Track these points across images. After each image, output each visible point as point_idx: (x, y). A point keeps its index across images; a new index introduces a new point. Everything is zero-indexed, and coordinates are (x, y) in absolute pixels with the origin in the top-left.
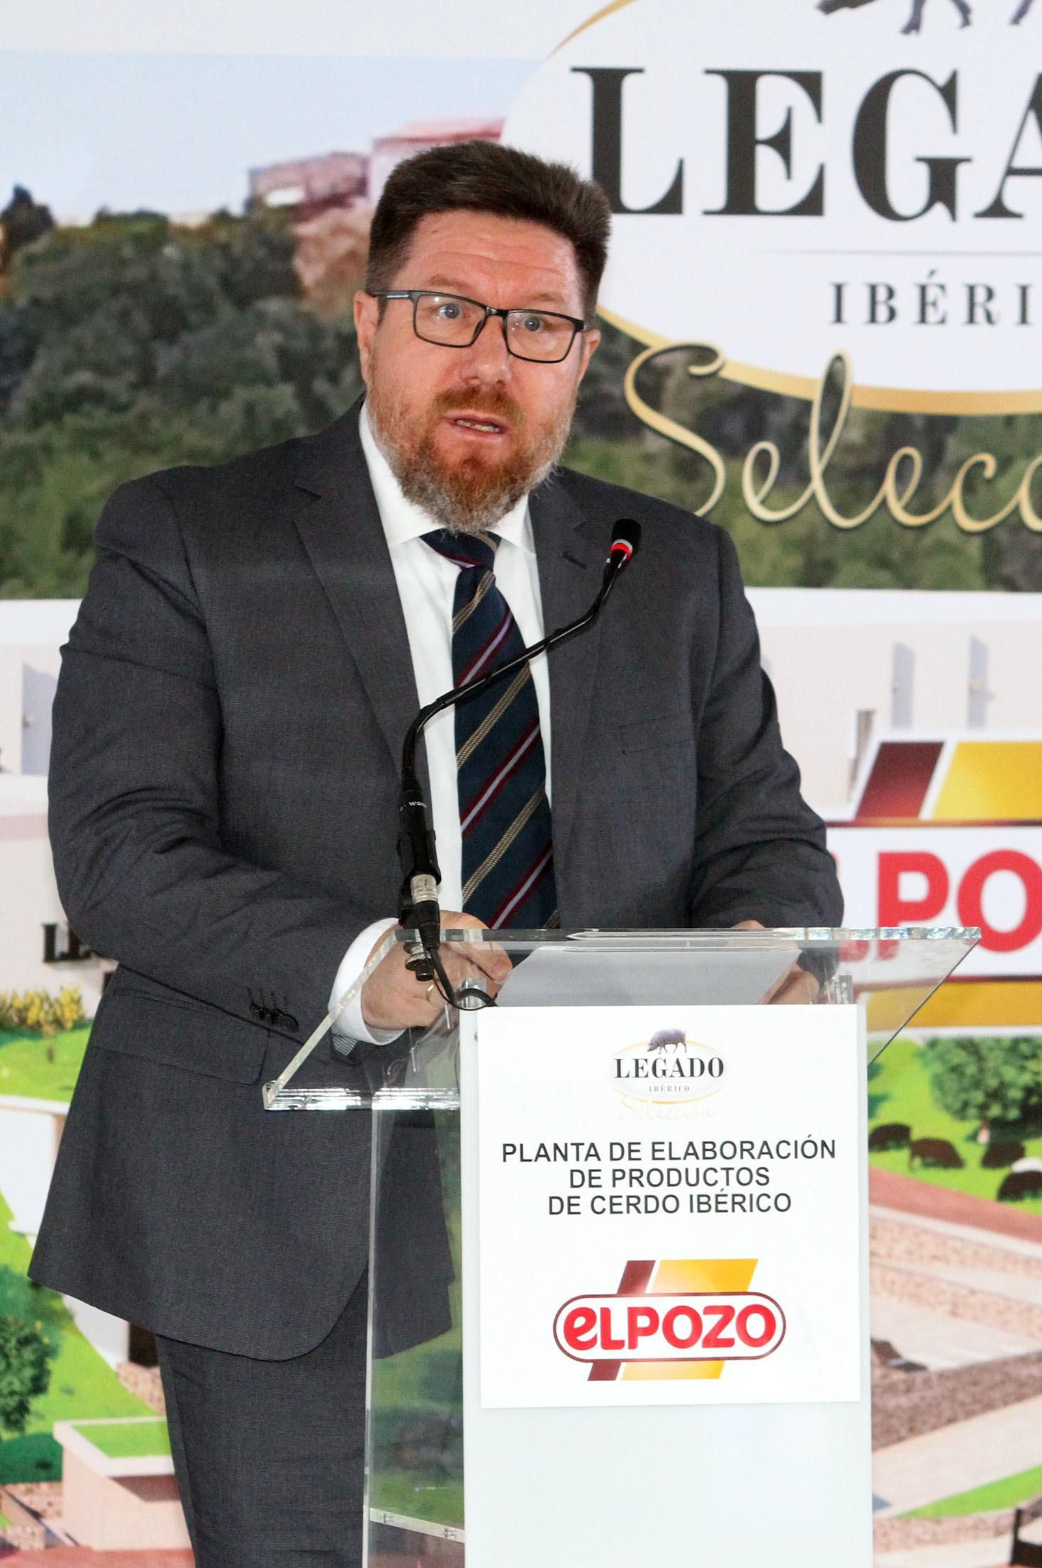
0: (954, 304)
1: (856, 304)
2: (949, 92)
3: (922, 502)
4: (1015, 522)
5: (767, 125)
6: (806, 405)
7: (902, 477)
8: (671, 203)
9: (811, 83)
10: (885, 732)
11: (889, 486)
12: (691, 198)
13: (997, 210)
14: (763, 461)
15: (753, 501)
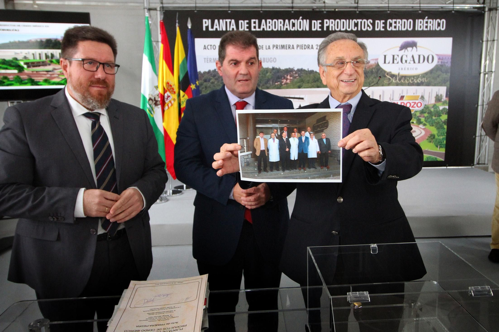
0: (407, 69)
1: (400, 69)
2: (407, 56)
3: (404, 81)
4: (410, 82)
5: (395, 58)
6: (397, 75)
7: (403, 79)
8: (389, 63)
9: (398, 56)
10: (401, 95)
11: (402, 80)
12: (390, 63)
13: (410, 63)
14: (394, 79)
15: (393, 81)
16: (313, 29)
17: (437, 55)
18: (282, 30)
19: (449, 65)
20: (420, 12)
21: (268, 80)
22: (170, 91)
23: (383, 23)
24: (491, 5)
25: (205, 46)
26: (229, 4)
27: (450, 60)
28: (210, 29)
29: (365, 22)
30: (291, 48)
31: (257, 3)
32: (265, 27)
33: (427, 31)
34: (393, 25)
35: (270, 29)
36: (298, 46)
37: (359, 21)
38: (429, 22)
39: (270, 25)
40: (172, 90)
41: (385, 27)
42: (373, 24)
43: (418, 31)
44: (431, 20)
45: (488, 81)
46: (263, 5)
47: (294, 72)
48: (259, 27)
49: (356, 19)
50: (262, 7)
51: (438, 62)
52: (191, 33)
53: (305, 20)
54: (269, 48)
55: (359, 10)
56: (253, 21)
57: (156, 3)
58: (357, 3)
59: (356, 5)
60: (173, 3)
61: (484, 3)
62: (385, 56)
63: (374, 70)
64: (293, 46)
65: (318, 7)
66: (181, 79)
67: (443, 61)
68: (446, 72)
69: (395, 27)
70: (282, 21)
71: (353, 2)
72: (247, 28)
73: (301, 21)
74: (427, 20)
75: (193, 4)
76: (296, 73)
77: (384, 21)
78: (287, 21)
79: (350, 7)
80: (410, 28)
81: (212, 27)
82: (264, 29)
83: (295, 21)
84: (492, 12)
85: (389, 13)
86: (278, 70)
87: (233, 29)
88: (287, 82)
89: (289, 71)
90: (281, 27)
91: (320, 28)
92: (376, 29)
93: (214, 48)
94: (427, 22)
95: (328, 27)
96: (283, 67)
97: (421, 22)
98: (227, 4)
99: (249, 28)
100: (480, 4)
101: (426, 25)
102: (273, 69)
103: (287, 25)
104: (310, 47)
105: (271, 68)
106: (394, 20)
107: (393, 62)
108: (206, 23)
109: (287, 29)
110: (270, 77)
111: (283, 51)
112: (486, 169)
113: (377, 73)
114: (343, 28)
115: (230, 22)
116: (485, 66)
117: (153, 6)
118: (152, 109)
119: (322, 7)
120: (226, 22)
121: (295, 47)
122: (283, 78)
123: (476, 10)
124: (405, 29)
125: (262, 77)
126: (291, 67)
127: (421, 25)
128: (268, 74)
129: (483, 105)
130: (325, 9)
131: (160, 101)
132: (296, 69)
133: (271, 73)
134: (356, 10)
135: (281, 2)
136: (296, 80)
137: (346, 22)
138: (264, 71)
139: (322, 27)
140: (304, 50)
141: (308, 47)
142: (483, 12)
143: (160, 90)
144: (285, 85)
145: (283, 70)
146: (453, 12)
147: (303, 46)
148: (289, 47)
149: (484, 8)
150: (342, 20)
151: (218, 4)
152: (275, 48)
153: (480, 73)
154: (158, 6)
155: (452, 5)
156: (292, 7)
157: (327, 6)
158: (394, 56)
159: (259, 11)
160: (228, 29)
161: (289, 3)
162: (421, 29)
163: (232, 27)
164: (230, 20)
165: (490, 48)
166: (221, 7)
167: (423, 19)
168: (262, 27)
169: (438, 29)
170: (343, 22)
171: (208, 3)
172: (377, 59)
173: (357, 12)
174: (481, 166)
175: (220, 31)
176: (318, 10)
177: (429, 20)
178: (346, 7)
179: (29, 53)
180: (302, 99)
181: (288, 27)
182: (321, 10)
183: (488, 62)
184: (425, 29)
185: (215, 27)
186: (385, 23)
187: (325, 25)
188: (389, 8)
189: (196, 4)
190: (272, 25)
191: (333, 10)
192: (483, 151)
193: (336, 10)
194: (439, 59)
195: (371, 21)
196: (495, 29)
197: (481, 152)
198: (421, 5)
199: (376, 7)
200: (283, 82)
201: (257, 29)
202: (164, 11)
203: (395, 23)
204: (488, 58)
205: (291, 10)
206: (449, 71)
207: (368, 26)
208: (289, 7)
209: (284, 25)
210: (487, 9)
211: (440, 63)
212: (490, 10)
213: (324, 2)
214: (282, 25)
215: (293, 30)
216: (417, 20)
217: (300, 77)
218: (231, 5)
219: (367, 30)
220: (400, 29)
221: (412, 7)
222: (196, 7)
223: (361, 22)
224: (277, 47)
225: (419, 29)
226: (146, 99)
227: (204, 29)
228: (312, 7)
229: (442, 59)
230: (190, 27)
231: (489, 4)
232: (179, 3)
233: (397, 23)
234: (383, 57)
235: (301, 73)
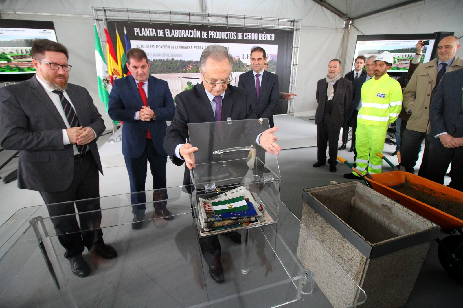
8: (245, 58)
16: (203, 37)
17: (270, 54)
18: (184, 36)
19: (276, 60)
20: (261, 29)
21: (178, 68)
22: (117, 74)
23: (242, 35)
24: (297, 27)
25: (137, 45)
26: (150, 18)
27: (276, 58)
28: (140, 35)
29: (232, 34)
30: (190, 48)
31: (168, 19)
32: (174, 34)
33: (265, 40)
34: (247, 36)
35: (177, 36)
36: (194, 47)
37: (229, 33)
38: (266, 36)
39: (177, 33)
40: (117, 73)
41: (243, 37)
42: (236, 35)
43: (260, 40)
44: (267, 34)
45: (295, 69)
46: (172, 20)
47: (193, 63)
48: (171, 34)
49: (227, 32)
50: (171, 21)
51: (271, 58)
52: (127, 37)
53: (197, 31)
54: (177, 48)
55: (228, 26)
56: (166, 30)
57: (102, 16)
58: (227, 22)
59: (226, 23)
60: (113, 16)
61: (293, 26)
62: (243, 54)
63: (237, 62)
64: (191, 47)
65: (205, 23)
66: (123, 67)
67: (273, 58)
68: (275, 64)
69: (248, 38)
70: (184, 31)
71: (225, 21)
72: (163, 34)
73: (196, 31)
74: (265, 34)
75: (127, 17)
76: (194, 64)
77: (242, 34)
78: (187, 31)
79: (224, 24)
80: (256, 38)
81: (141, 33)
82: (173, 35)
83: (192, 31)
84: (297, 31)
85: (245, 29)
86: (184, 62)
87: (154, 35)
88: (190, 69)
89: (190, 62)
90: (183, 35)
91: (207, 36)
92: (238, 38)
93: (143, 47)
94: (265, 36)
95: (211, 36)
96: (186, 60)
97: (262, 35)
98: (149, 18)
99: (164, 34)
100: (292, 26)
101: (265, 37)
102: (181, 61)
103: (187, 34)
104: (202, 48)
105: (179, 60)
106: (248, 33)
107: (248, 58)
108: (137, 30)
109: (187, 36)
110: (179, 66)
111: (186, 50)
112: (293, 116)
113: (239, 64)
114: (220, 37)
115: (152, 31)
116: (294, 61)
117: (99, 17)
118: (106, 86)
119: (207, 23)
120: (150, 30)
121: (193, 47)
122: (187, 66)
123: (290, 29)
124: (253, 39)
125: (174, 65)
126: (191, 60)
127: (262, 37)
128: (178, 64)
129: (292, 82)
130: (209, 24)
131: (110, 81)
132: (194, 61)
133: (179, 63)
134: (227, 26)
135: (183, 19)
136: (194, 67)
137: (221, 33)
138: (176, 62)
139: (208, 36)
140: (198, 49)
141: (201, 48)
142: (293, 31)
143: (111, 74)
144: (188, 71)
145: (187, 62)
146: (278, 30)
147: (197, 47)
148: (189, 48)
149: (294, 28)
150: (219, 32)
151: (143, 18)
152: (181, 48)
153: (291, 65)
154: (104, 18)
155: (278, 26)
156: (190, 23)
157: (210, 23)
158: (248, 54)
159: (170, 24)
160: (151, 35)
161: (187, 20)
162: (262, 39)
163: (153, 34)
164: (152, 29)
165: (296, 51)
166: (145, 20)
167: (263, 33)
168: (172, 34)
169: (270, 40)
170: (220, 33)
171: (137, 17)
172: (239, 56)
173: (228, 28)
174: (290, 114)
175: (146, 36)
176: (205, 25)
177: (266, 34)
178: (221, 24)
179: (13, 49)
180: (199, 79)
181: (188, 35)
182: (207, 25)
183: (295, 59)
184: (264, 39)
185: (143, 33)
186: (243, 35)
187: (210, 35)
188: (244, 26)
189: (129, 17)
190: (178, 33)
191: (214, 25)
192: (291, 106)
193: (216, 26)
194: (271, 57)
195: (235, 34)
196: (298, 41)
197: (291, 107)
198: (262, 25)
199: (238, 25)
200: (187, 69)
201: (169, 36)
202: (108, 22)
203: (248, 35)
204: (295, 57)
205: (189, 24)
206: (276, 63)
207: (234, 36)
208: (188, 23)
209: (185, 33)
210: (295, 29)
211: (271, 59)
212: (297, 30)
213: (209, 20)
214: (184, 34)
215: (191, 37)
216: (260, 34)
217: (197, 66)
218: (151, 19)
219: (233, 39)
220: (251, 39)
221: (257, 26)
222: (129, 20)
223: (230, 34)
224: (182, 48)
225: (261, 39)
226: (101, 80)
227: (136, 34)
228: (202, 23)
229: (273, 57)
230: (126, 33)
231: (296, 27)
232: (118, 17)
233: (249, 35)
234: (242, 55)
235: (197, 64)
